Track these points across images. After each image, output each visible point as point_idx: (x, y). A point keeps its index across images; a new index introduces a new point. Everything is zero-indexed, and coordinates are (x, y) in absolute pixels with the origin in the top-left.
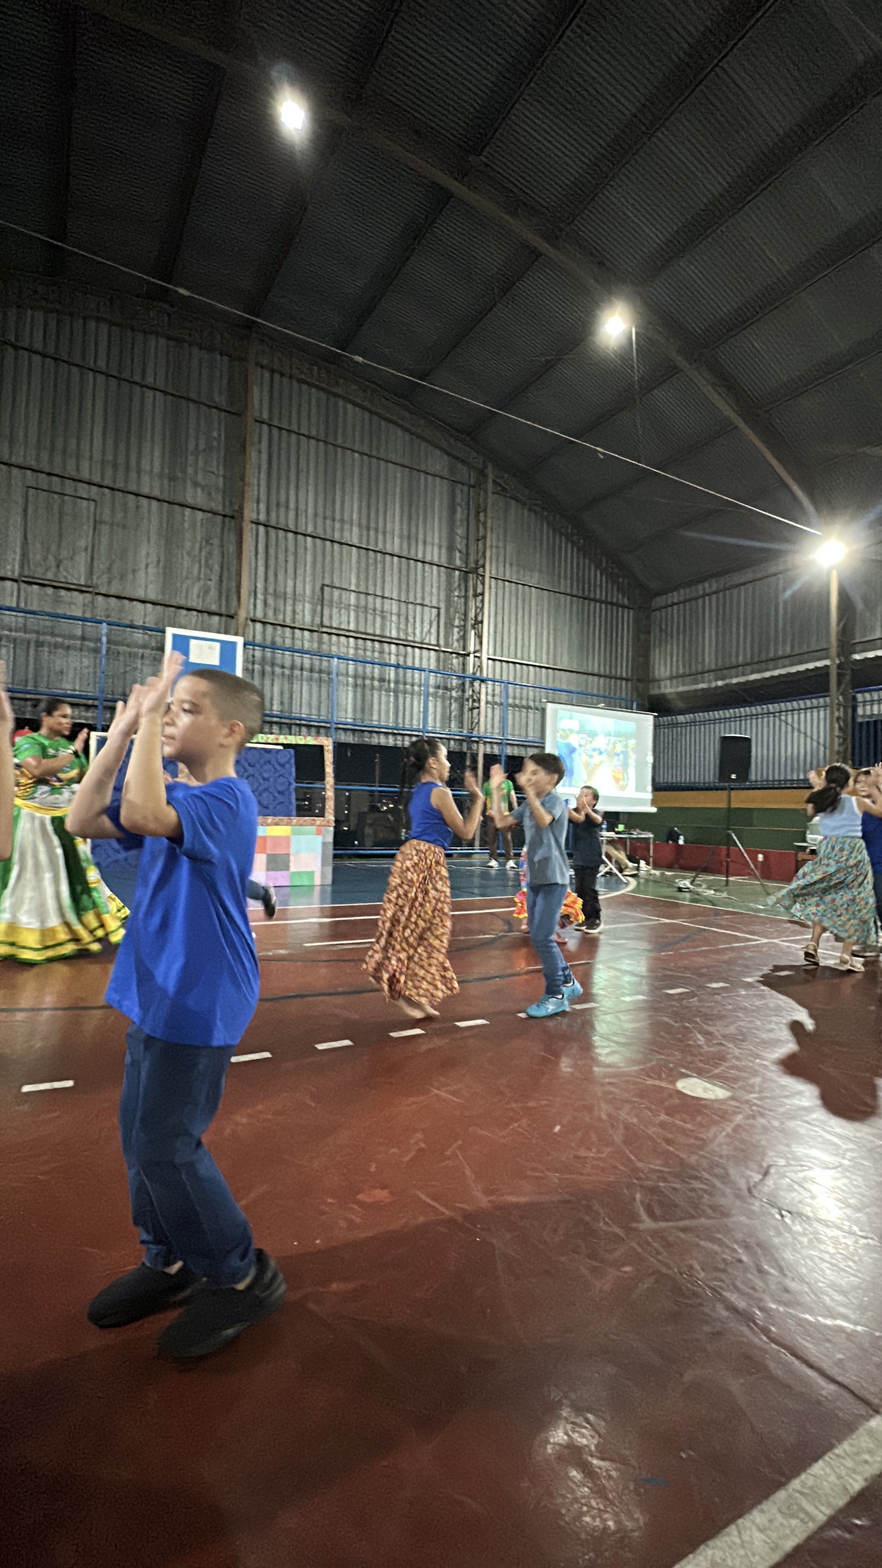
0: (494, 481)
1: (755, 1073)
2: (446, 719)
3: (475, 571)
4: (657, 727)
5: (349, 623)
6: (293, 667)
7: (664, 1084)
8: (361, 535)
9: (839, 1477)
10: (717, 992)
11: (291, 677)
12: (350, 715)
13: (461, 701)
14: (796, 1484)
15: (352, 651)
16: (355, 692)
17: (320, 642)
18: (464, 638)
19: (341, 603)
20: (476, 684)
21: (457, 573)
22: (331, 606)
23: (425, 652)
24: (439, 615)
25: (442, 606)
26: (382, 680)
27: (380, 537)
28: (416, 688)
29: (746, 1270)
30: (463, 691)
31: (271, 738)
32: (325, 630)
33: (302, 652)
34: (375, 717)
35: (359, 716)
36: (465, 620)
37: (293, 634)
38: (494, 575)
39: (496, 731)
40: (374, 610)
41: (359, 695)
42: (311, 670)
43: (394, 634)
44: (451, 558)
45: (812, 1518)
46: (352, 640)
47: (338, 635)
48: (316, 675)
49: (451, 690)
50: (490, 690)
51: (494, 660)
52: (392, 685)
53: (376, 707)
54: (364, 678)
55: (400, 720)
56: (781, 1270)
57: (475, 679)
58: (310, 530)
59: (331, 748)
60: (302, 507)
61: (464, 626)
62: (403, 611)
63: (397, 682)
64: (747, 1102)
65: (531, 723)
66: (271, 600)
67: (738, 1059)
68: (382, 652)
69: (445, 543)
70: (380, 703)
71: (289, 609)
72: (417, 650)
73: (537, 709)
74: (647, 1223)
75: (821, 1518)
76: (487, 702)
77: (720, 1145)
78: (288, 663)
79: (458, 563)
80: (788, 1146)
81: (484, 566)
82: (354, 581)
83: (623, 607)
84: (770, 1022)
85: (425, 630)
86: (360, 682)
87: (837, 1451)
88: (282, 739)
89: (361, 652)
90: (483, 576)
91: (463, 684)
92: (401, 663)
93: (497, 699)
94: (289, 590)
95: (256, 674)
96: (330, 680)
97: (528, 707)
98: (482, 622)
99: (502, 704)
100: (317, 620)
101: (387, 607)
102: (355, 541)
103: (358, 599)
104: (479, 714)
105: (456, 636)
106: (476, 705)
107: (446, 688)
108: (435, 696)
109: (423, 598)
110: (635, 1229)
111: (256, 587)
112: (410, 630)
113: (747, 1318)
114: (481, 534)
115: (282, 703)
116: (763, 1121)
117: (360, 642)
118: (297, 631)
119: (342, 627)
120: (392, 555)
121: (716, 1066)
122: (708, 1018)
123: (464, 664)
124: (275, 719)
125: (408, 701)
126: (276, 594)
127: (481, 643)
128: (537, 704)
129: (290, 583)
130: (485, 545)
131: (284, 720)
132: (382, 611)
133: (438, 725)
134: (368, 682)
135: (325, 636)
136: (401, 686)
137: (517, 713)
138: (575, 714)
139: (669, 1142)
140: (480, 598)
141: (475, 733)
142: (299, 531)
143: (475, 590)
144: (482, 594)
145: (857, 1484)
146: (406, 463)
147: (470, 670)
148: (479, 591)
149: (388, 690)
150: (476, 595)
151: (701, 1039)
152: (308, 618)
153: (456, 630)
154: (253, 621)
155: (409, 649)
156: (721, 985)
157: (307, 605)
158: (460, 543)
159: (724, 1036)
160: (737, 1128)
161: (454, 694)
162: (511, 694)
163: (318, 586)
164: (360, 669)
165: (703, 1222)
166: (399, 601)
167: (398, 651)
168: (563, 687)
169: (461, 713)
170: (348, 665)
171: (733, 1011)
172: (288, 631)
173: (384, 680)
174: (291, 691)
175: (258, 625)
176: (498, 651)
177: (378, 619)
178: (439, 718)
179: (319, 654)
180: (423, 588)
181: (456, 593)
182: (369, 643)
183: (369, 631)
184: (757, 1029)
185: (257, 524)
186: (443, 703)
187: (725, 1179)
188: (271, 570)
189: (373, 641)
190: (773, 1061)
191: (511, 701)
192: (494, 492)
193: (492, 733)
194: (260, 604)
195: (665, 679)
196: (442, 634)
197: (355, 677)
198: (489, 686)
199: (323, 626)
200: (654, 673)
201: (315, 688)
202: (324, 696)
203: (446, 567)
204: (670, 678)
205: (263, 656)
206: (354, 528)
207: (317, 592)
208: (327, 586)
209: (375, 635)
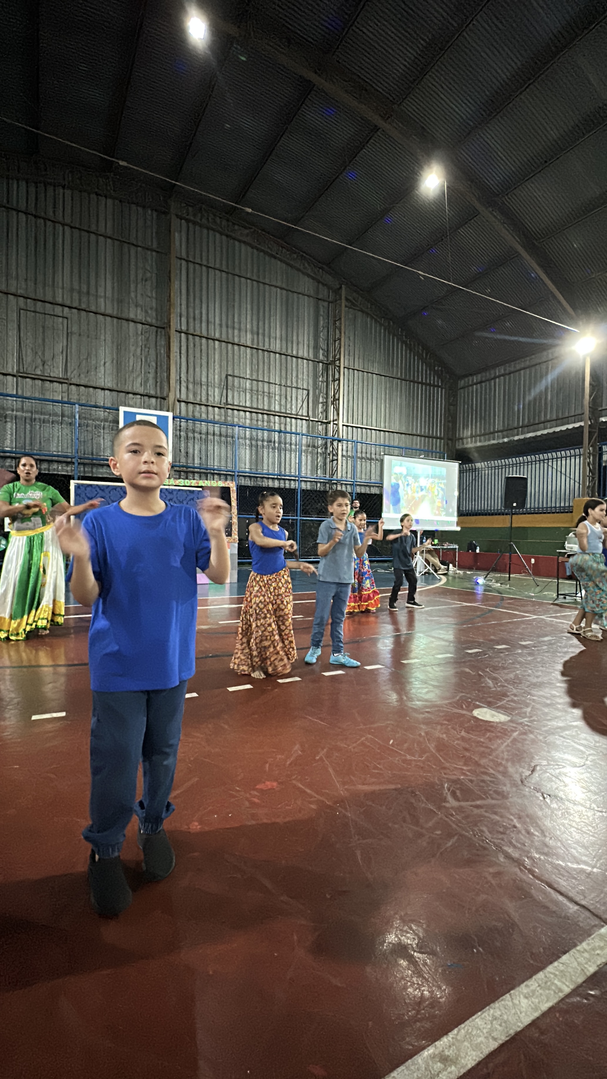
0: (347, 299)
1: (527, 705)
2: (315, 468)
3: (333, 363)
4: (461, 472)
5: (246, 401)
6: (207, 433)
7: (464, 712)
8: (253, 340)
9: (579, 964)
10: (501, 651)
11: (206, 440)
12: (248, 466)
13: (325, 454)
14: (550, 968)
15: (248, 421)
16: (251, 450)
17: (226, 415)
18: (326, 411)
19: (239, 387)
20: (335, 443)
21: (321, 364)
22: (233, 390)
23: (299, 421)
24: (308, 394)
25: (311, 388)
26: (269, 441)
27: (267, 340)
28: (293, 447)
29: (519, 832)
30: (326, 448)
31: (194, 483)
32: (229, 407)
33: (214, 423)
34: (265, 468)
35: (254, 467)
36: (327, 398)
37: (207, 410)
38: (346, 365)
39: (349, 476)
40: (263, 392)
41: (254, 452)
42: (221, 435)
43: (277, 409)
44: (316, 354)
45: (561, 990)
46: (248, 413)
47: (238, 410)
48: (223, 439)
49: (318, 447)
50: (344, 448)
51: (347, 426)
52: (277, 445)
53: (265, 461)
54: (257, 440)
55: (283, 469)
56: (543, 832)
57: (334, 440)
58: (217, 336)
59: (235, 489)
60: (211, 319)
61: (327, 402)
63: (280, 443)
64: (521, 723)
65: (373, 471)
66: (191, 386)
67: (515, 695)
68: (269, 421)
69: (312, 344)
70: (268, 458)
71: (204, 393)
72: (293, 420)
73: (377, 460)
74: (452, 802)
75: (567, 990)
76: (343, 456)
77: (503, 752)
78: (204, 431)
79: (321, 357)
80: (549, 752)
81: (339, 359)
82: (248, 372)
83: (438, 386)
84: (537, 671)
85: (299, 406)
86: (254, 443)
87: (578, 948)
88: (201, 483)
89: (254, 422)
90: (339, 367)
91: (326, 443)
92: (283, 429)
93: (349, 454)
94: (204, 379)
95: (182, 439)
96: (234, 442)
97: (371, 459)
98: (339, 400)
99: (353, 457)
100: (224, 400)
101: (272, 390)
102: (249, 344)
103: (251, 384)
104: (337, 464)
105: (320, 410)
106: (335, 458)
107: (314, 446)
108: (306, 452)
109: (297, 383)
110: (445, 807)
111: (180, 378)
112: (288, 406)
113: (519, 863)
114: (337, 336)
115: (201, 459)
116: (532, 736)
117: (254, 415)
118: (210, 408)
119: (241, 404)
120: (275, 353)
121: (500, 700)
122: (495, 669)
123: (326, 429)
124: (196, 470)
125: (288, 456)
126: (194, 382)
127: (338, 414)
128: (378, 457)
129: (204, 373)
130: (340, 344)
131: (202, 470)
132: (269, 393)
133: (309, 472)
134: (260, 443)
135: (230, 411)
136: (283, 446)
137: (364, 464)
138: (404, 463)
139: (466, 749)
140: (337, 382)
141: (335, 477)
142: (210, 336)
143: (334, 376)
144: (339, 380)
145: (592, 969)
146: (284, 286)
147: (330, 434)
148: (337, 377)
149: (274, 448)
150: (334, 381)
151: (490, 683)
152: (217, 398)
153: (320, 405)
154: (179, 401)
155: (288, 419)
156: (504, 646)
157: (216, 390)
158: (322, 344)
159: (506, 681)
160: (515, 740)
161: (319, 450)
162: (359, 450)
163: (224, 376)
164: (254, 434)
165: (490, 801)
166: (280, 385)
167: (280, 421)
168: (396, 444)
169: (325, 464)
170: (245, 431)
171: (513, 663)
172: (203, 408)
173: (270, 441)
174: (207, 450)
175: (183, 404)
176: (350, 419)
177: (266, 399)
178: (309, 467)
179: (225, 424)
180: (297, 376)
181: (320, 379)
182: (260, 416)
183: (260, 407)
184: (529, 676)
185: (180, 332)
186: (312, 457)
187: (505, 773)
188: (191, 365)
189: (262, 414)
190: (540, 696)
191: (359, 455)
192: (346, 306)
193: (347, 477)
194: (184, 389)
195: (467, 438)
196: (311, 409)
197: (251, 440)
198: (344, 445)
199: (228, 404)
200: (459, 434)
201: (223, 448)
202: (230, 453)
203: (313, 361)
204: (471, 437)
205: (187, 426)
206: (248, 334)
207: (223, 380)
208: (230, 375)
209: (264, 410)
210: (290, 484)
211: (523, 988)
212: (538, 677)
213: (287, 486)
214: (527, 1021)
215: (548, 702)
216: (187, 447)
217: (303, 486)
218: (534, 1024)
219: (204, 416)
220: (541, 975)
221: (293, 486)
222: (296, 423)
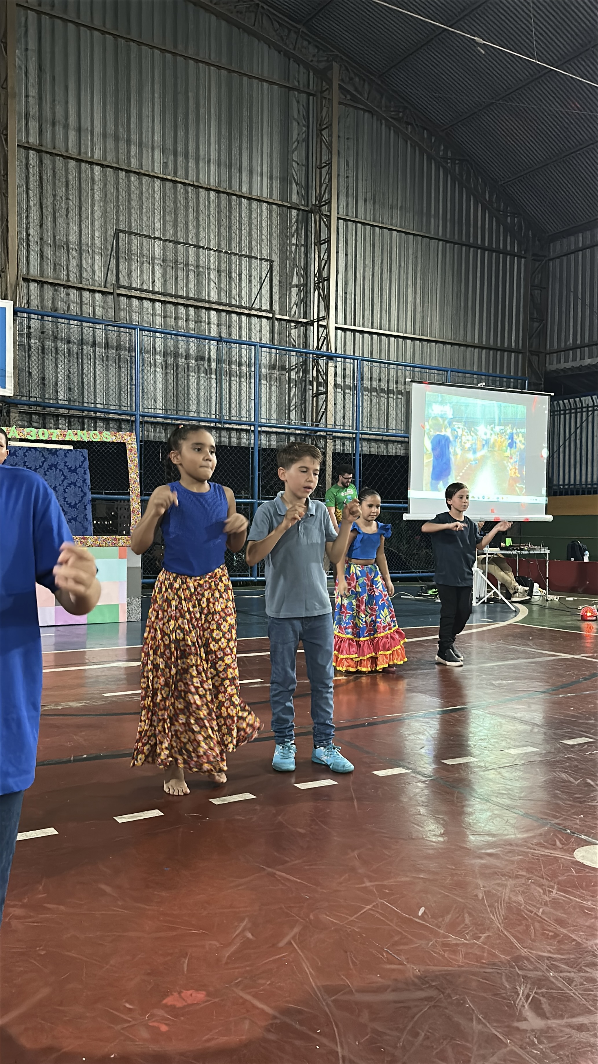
0: (340, 87)
2: (284, 410)
3: (317, 209)
4: (553, 413)
5: (154, 282)
6: (82, 342)
7: (558, 854)
8: (166, 164)
11: (80, 355)
12: (159, 405)
13: (303, 383)
15: (159, 320)
16: (166, 374)
17: (117, 308)
18: (305, 301)
19: (142, 255)
20: (322, 362)
21: (294, 212)
22: (129, 260)
23: (254, 320)
24: (271, 267)
25: (276, 258)
26: (200, 358)
27: (192, 164)
28: (245, 369)
30: (306, 372)
31: (55, 434)
32: (122, 291)
33: (94, 321)
34: (193, 408)
35: (171, 406)
36: (306, 277)
37: (81, 296)
38: (342, 214)
39: (348, 422)
40: (187, 265)
41: (171, 379)
42: (107, 346)
43: (214, 297)
44: (284, 194)
46: (158, 305)
47: (140, 299)
48: (112, 352)
49: (290, 370)
50: (339, 371)
51: (344, 330)
52: (214, 365)
53: (193, 396)
54: (177, 356)
55: (225, 412)
57: (319, 356)
58: (97, 155)
59: (135, 446)
60: (86, 124)
61: (306, 285)
62: (224, 266)
63: (219, 361)
65: (392, 412)
66: (48, 252)
68: (198, 321)
69: (277, 172)
70: (198, 390)
71: (73, 263)
72: (244, 318)
73: (400, 393)
76: (336, 386)
78: (75, 337)
79: (295, 198)
81: (329, 203)
82: (157, 225)
83: (513, 255)
85: (255, 291)
86: (171, 360)
88: (71, 435)
89: (171, 322)
90: (329, 217)
91: (305, 362)
92: (224, 335)
93: (349, 381)
94: (73, 238)
95: (34, 352)
96: (132, 360)
97: (389, 392)
98: (328, 279)
99: (355, 388)
100: (112, 279)
101: (203, 260)
102: (158, 170)
103: (164, 249)
104: (326, 400)
105: (294, 299)
106: (322, 389)
107: (283, 368)
108: (269, 378)
109: (251, 249)
111: (28, 235)
112: (234, 292)
114: (325, 158)
115: (70, 389)
117: (170, 308)
118: (86, 294)
119: (145, 287)
120: (208, 190)
123: (305, 336)
124: (61, 411)
125: (235, 386)
126: (55, 246)
127: (327, 308)
128: (401, 387)
129: (74, 228)
130: (330, 173)
131: (72, 412)
132: (198, 266)
133: (274, 416)
134: (182, 361)
135: (123, 300)
136: (225, 366)
137: (375, 400)
138: (447, 397)
140: (324, 246)
141: (322, 426)
142: (82, 157)
143: (318, 235)
144: (328, 241)
146: (224, 62)
147: (313, 343)
148: (324, 236)
149: (208, 372)
150: (319, 243)
152: (99, 275)
153: (294, 290)
154: (26, 280)
155: (234, 316)
157: (97, 257)
158: (296, 171)
161: (293, 375)
162: (367, 374)
163: (111, 232)
164: (171, 343)
166: (219, 251)
167: (219, 318)
168: (434, 364)
169: (304, 401)
170: (154, 338)
172: (73, 293)
173: (202, 359)
174: (82, 375)
175: (33, 286)
176: (350, 318)
177: (192, 276)
178: (274, 407)
179: (116, 323)
180: (250, 235)
181: (294, 241)
182: (182, 310)
183: (180, 293)
185: (27, 149)
186: (280, 387)
188: (48, 211)
189: (186, 306)
191: (366, 383)
192: (340, 103)
193: (344, 426)
194: (34, 257)
195: (567, 350)
196: (276, 297)
197: (165, 354)
198: (339, 364)
199: (120, 287)
200: (552, 343)
201: (113, 370)
202: (125, 379)
203: (279, 205)
204: (574, 349)
205: (42, 326)
206: (156, 153)
207: (110, 239)
208: (123, 232)
209: (188, 298)
210: (239, 438)
213: (234, 441)
216: (43, 369)
217: (264, 441)
219: (74, 308)
221: (244, 443)
222: (250, 323)
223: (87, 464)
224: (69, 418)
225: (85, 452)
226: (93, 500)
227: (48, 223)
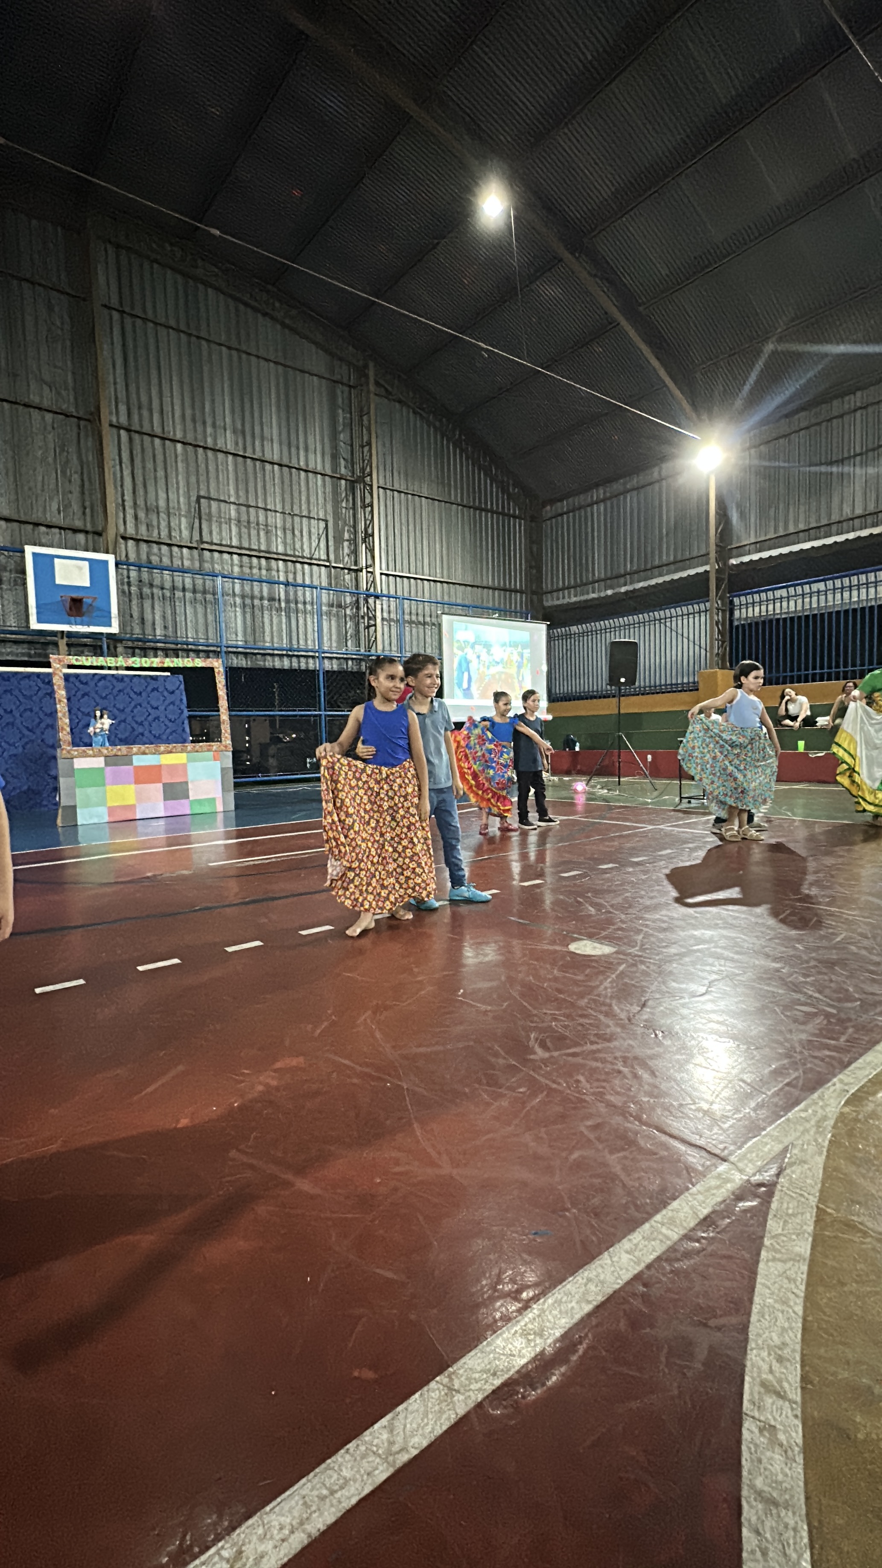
0: (377, 383)
1: (639, 931)
2: (343, 639)
3: (361, 480)
4: (550, 639)
5: (231, 538)
6: (174, 588)
7: (558, 948)
8: (237, 444)
9: (692, 1207)
10: (605, 871)
11: (172, 598)
12: (240, 638)
13: (356, 618)
14: (658, 1217)
15: (236, 569)
16: (244, 612)
17: (201, 560)
18: (355, 552)
19: (220, 517)
20: (371, 601)
21: (343, 482)
22: (210, 520)
23: (315, 568)
24: (327, 527)
25: (330, 518)
26: (271, 599)
27: (258, 442)
28: (309, 607)
29: (625, 1077)
30: (358, 608)
31: (156, 665)
32: (206, 546)
33: (183, 571)
34: (268, 639)
35: (250, 639)
36: (355, 533)
37: (171, 551)
38: (382, 484)
39: (394, 648)
40: (258, 524)
41: (248, 616)
42: (194, 591)
43: (281, 549)
44: (335, 466)
45: (668, 1238)
46: (235, 557)
47: (221, 552)
48: (199, 596)
49: (345, 607)
50: (385, 607)
51: (387, 575)
52: (283, 605)
53: (267, 629)
54: (252, 598)
55: (295, 642)
56: (653, 1074)
57: (369, 596)
58: (179, 436)
59: (222, 670)
61: (355, 539)
62: (288, 525)
63: (288, 601)
64: (630, 954)
65: (428, 640)
66: (142, 515)
67: (622, 921)
68: (269, 569)
69: (328, 450)
70: (271, 625)
71: (163, 524)
72: (306, 566)
73: (433, 623)
74: (541, 1054)
75: (675, 1237)
76: (383, 619)
77: (606, 989)
78: (168, 585)
79: (343, 471)
80: (664, 983)
81: (370, 475)
82: (232, 492)
83: (515, 517)
84: (652, 891)
85: (314, 545)
86: (248, 601)
87: (691, 1191)
88: (168, 663)
89: (247, 570)
90: (371, 486)
91: (357, 601)
92: (291, 580)
93: (393, 616)
94: (162, 503)
95: (134, 597)
96: (216, 601)
97: (424, 624)
98: (373, 535)
99: (398, 621)
100: (196, 537)
101: (271, 520)
102: (230, 447)
103: (239, 512)
104: (375, 631)
105: (346, 551)
106: (372, 622)
107: (339, 606)
108: (329, 614)
109: (309, 512)
110: (530, 1060)
111: (123, 501)
112: (298, 546)
113: (623, 1112)
114: (365, 439)
115: (165, 627)
116: (643, 967)
117: (245, 559)
118: (175, 549)
119: (224, 543)
120: (272, 463)
121: (604, 929)
122: (597, 892)
123: (357, 580)
124: (159, 645)
125: (301, 621)
126: (147, 508)
127: (373, 557)
128: (434, 620)
129: (162, 495)
130: (370, 451)
131: (168, 645)
132: (266, 525)
133: (334, 645)
134: (257, 602)
135: (207, 554)
136: (293, 605)
137: (414, 630)
138: (470, 626)
139: (560, 991)
140: (369, 509)
141: (373, 651)
142: (167, 436)
143: (363, 500)
144: (372, 506)
145: (706, 1211)
146: (279, 359)
147: (363, 586)
148: (368, 501)
149: (279, 609)
150: (364, 507)
151: (592, 910)
152: (185, 533)
153: (346, 544)
154: (124, 538)
155: (298, 566)
156: (610, 866)
157: (183, 520)
158: (344, 450)
159: (612, 906)
160: (621, 975)
161: (348, 612)
162: (407, 611)
163: (194, 498)
164: (247, 588)
165: (589, 1047)
166: (283, 513)
167: (286, 567)
168: (459, 601)
169: (358, 632)
170: (233, 583)
171: (621, 885)
172: (164, 548)
173: (273, 599)
174: (174, 614)
175: (130, 542)
176: (391, 564)
177: (262, 533)
178: (334, 637)
179: (200, 572)
180: (308, 500)
181: (344, 505)
182: (255, 560)
183: (253, 547)
184: (642, 898)
185: (118, 428)
186: (338, 621)
187: (609, 1014)
188: (139, 481)
189: (259, 557)
190: (654, 921)
191: (407, 617)
192: (376, 394)
194: (130, 519)
195: (558, 590)
196: (331, 549)
197: (243, 597)
198: (384, 603)
199: (203, 543)
200: (547, 585)
201: (200, 610)
202: (210, 618)
203: (331, 477)
204: (563, 589)
205: (140, 576)
206: (228, 432)
207: (193, 504)
208: (204, 497)
209: (260, 551)
210: (307, 663)
211: (626, 1244)
212: (652, 898)
213: (303, 666)
214: (627, 1276)
215: (664, 925)
216: (142, 610)
217: (327, 665)
218: (637, 1278)
220: (647, 1226)
221: (311, 666)
222: (311, 571)
223: (182, 687)
224: (164, 650)
225: (181, 677)
226: (190, 717)
227: (140, 491)
